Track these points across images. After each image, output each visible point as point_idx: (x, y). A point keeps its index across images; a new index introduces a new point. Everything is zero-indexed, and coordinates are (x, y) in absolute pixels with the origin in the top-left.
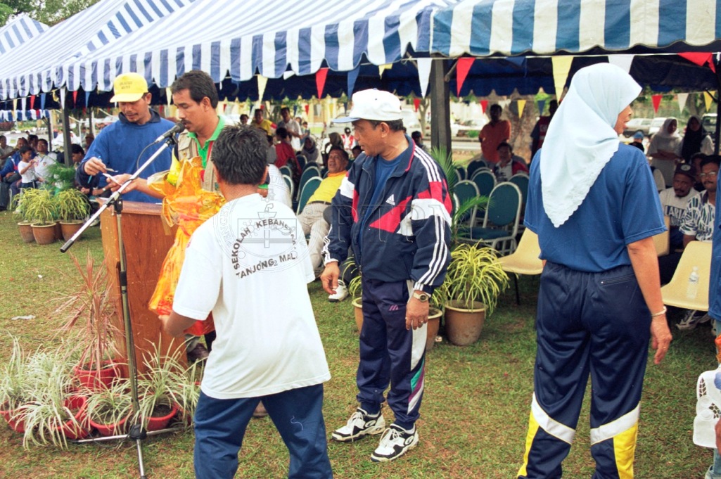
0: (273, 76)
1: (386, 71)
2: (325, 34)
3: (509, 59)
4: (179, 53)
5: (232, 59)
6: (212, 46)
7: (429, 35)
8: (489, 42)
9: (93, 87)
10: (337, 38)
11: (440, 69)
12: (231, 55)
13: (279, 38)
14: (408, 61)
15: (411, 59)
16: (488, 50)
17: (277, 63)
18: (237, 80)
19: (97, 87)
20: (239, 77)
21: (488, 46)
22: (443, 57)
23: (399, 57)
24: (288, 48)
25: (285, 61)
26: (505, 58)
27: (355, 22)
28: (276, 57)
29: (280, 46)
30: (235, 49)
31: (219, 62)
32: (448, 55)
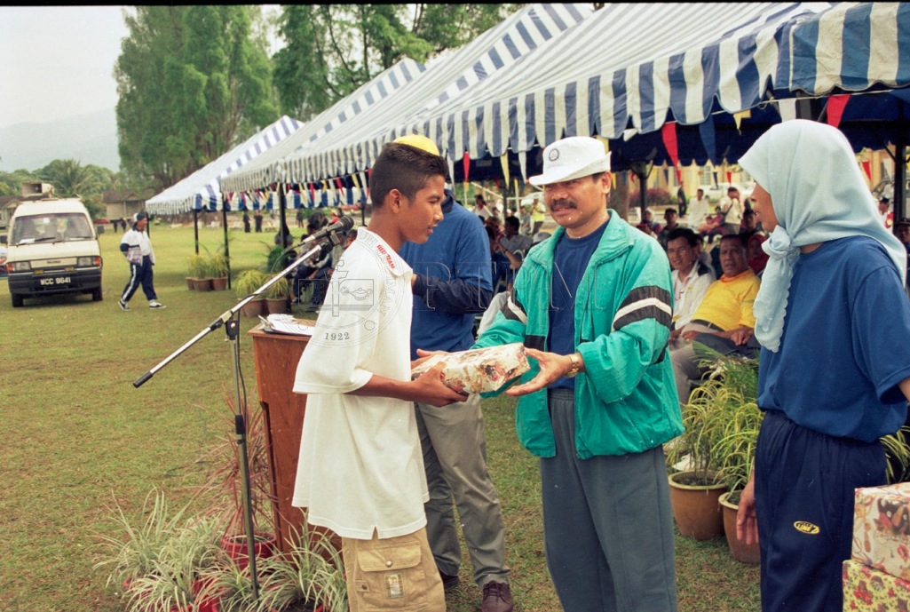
0: (612, 136)
1: (744, 121)
2: (670, 71)
3: (897, 92)
4: (512, 106)
5: (567, 112)
6: (546, 96)
7: (789, 63)
8: (866, 67)
10: (683, 75)
12: (567, 107)
13: (617, 80)
14: (769, 104)
15: (772, 100)
16: (866, 81)
17: (618, 116)
21: (866, 74)
24: (628, 92)
25: (625, 113)
26: (890, 91)
27: (704, 49)
28: (615, 106)
29: (619, 91)
30: (570, 97)
31: (554, 117)
32: (814, 92)
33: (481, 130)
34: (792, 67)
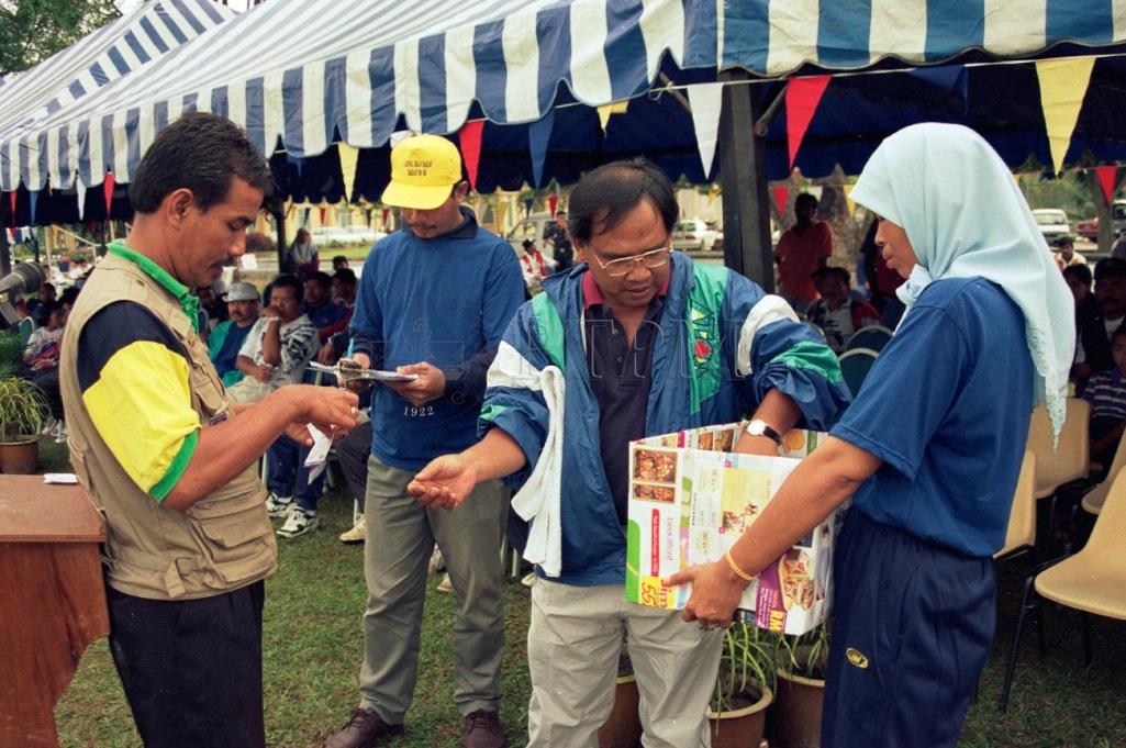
0: (368, 143)
1: (614, 117)
2: (475, 46)
3: (921, 73)
4: (188, 106)
5: (286, 111)
6: (247, 89)
7: (716, 28)
8: (867, 32)
9: (41, 182)
10: (501, 51)
11: (743, 105)
12: (284, 103)
13: (377, 62)
14: (665, 92)
15: (670, 87)
16: (865, 54)
17: (377, 115)
18: (297, 155)
19: (48, 181)
20: (302, 150)
21: (866, 43)
22: (751, 76)
23: (645, 85)
24: (397, 80)
25: (394, 110)
26: (908, 70)
27: (539, 14)
28: (373, 101)
29: (382, 78)
30: (292, 89)
31: (262, 120)
32: (765, 71)
33: (134, 141)
34: (721, 34)
